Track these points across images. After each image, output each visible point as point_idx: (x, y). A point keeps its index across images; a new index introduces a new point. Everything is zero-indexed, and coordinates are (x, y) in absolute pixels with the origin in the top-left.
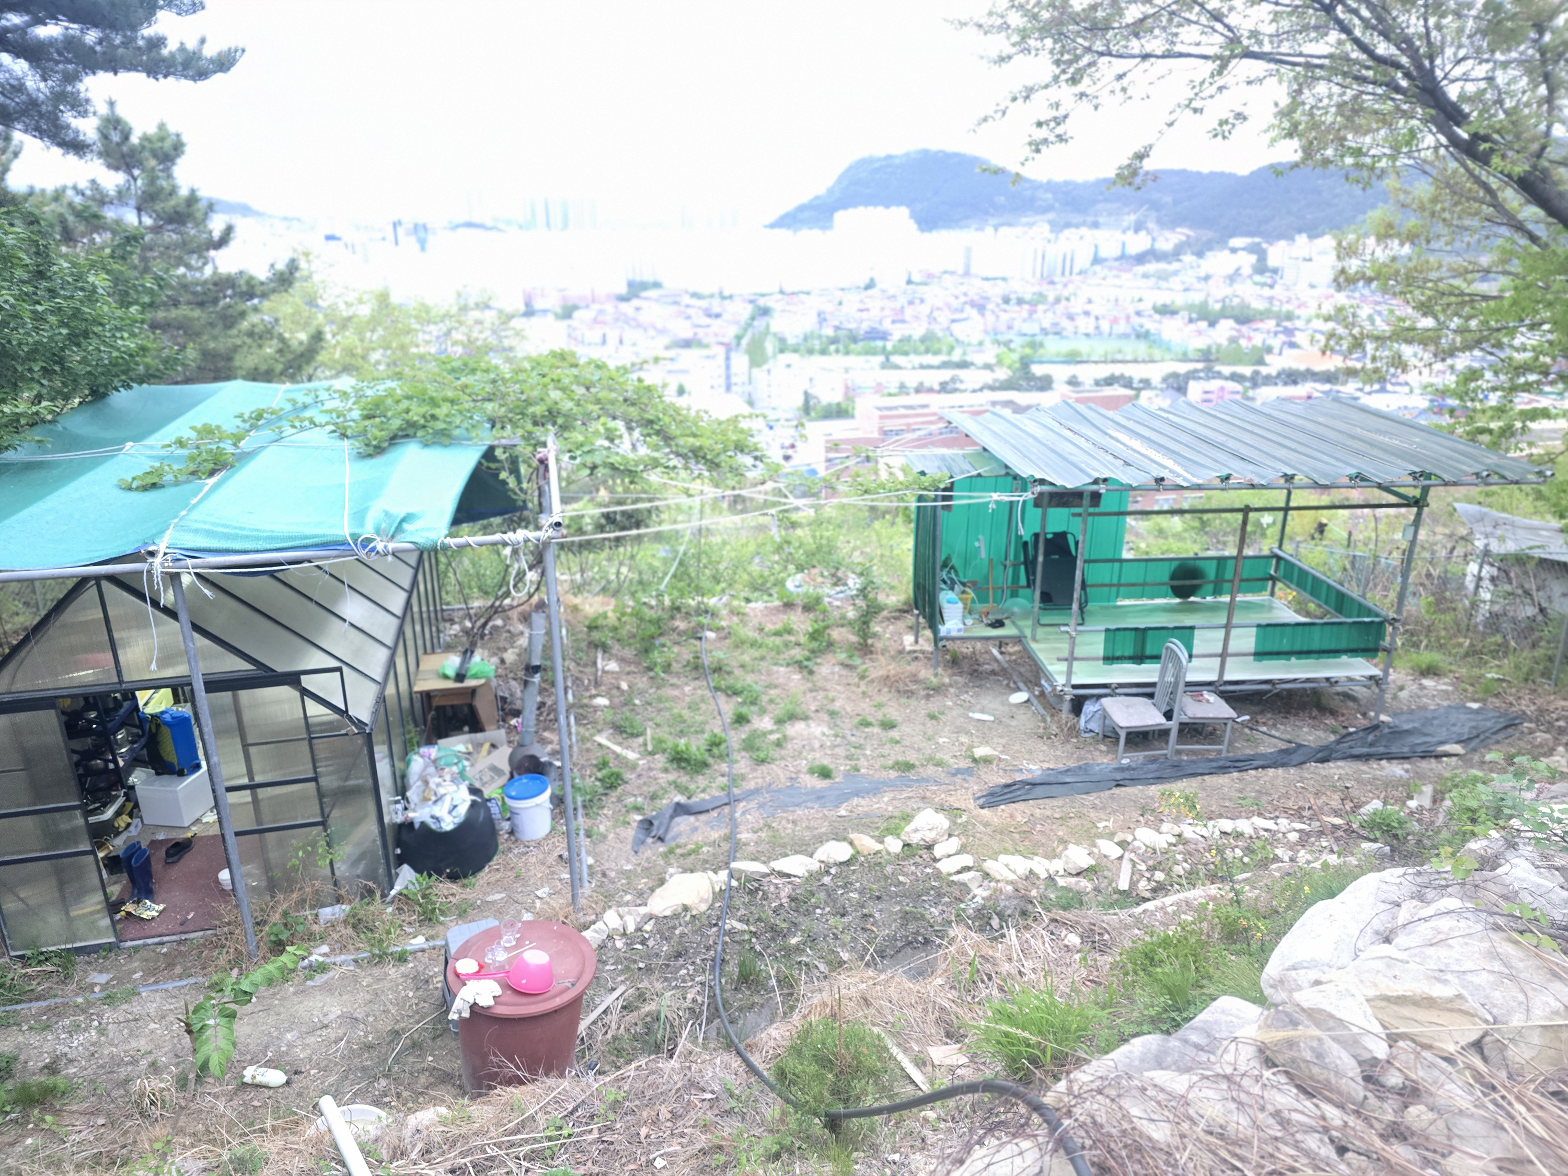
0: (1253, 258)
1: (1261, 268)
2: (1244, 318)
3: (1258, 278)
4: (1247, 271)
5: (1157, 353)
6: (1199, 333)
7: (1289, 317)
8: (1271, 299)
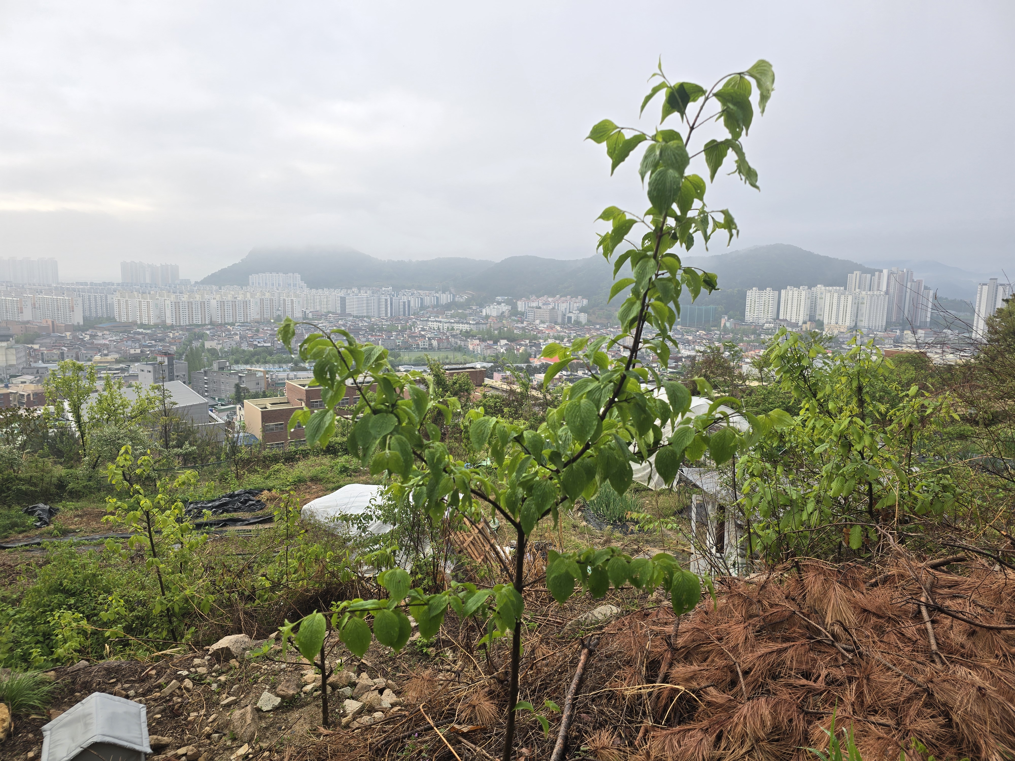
0: (510, 307)
1: (514, 312)
2: (512, 339)
3: (513, 318)
4: (506, 314)
5: (468, 358)
6: (489, 347)
7: (535, 338)
8: (523, 329)
